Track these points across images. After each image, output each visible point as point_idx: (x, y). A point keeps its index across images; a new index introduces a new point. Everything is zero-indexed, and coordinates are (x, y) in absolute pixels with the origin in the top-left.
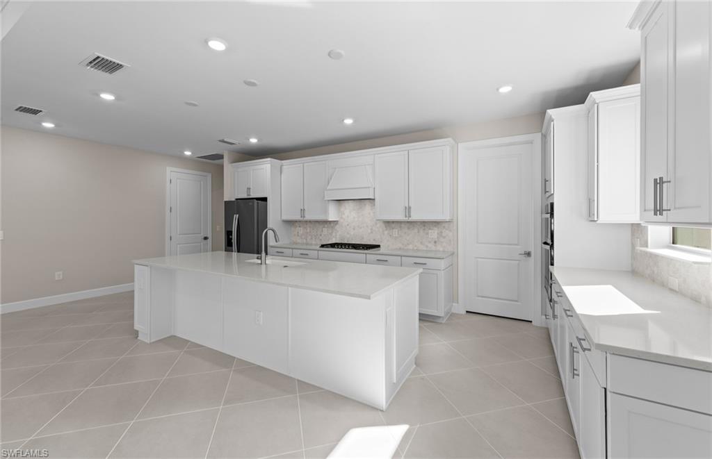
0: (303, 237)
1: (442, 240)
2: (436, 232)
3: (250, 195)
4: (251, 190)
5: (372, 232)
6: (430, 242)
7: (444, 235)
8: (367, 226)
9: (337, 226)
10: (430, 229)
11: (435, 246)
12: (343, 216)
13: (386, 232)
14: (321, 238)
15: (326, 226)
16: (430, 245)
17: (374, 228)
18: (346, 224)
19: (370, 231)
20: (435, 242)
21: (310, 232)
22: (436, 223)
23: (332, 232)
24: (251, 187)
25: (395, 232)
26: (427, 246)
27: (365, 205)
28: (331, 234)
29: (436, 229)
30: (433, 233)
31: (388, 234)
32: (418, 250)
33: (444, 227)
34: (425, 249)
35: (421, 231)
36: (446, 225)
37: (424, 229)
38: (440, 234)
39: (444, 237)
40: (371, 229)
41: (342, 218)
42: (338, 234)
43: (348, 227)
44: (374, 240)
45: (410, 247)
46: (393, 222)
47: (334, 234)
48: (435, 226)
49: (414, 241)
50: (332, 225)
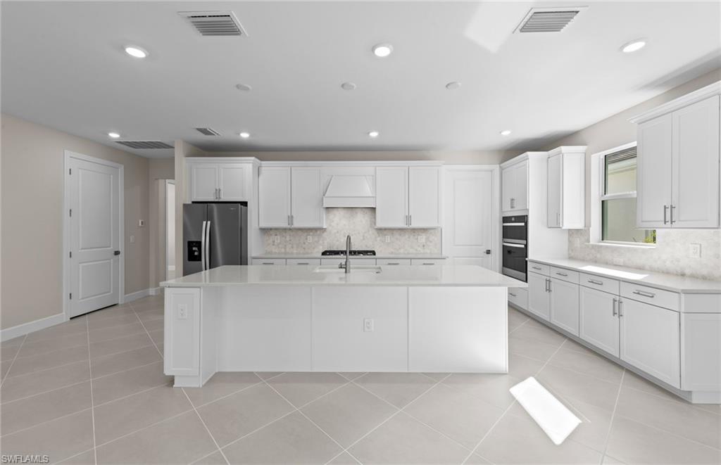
0: (280, 246)
1: (428, 243)
2: (424, 237)
3: (220, 198)
4: (222, 192)
5: (364, 239)
6: (419, 246)
7: (431, 239)
8: (359, 233)
9: (325, 233)
10: (419, 235)
11: (424, 249)
12: (333, 224)
13: (378, 239)
14: (304, 246)
15: (311, 234)
16: (419, 249)
17: (366, 235)
18: (336, 231)
19: (362, 238)
20: (424, 246)
21: (290, 240)
22: (424, 230)
23: (319, 241)
24: (222, 189)
25: (388, 238)
26: (416, 250)
27: (357, 213)
28: (318, 242)
29: (423, 234)
30: (422, 238)
31: (380, 240)
32: (408, 254)
33: (431, 233)
34: (415, 252)
35: (412, 237)
36: (432, 231)
37: (414, 236)
38: (427, 239)
39: (431, 242)
40: (364, 236)
41: (330, 225)
42: (325, 242)
43: (337, 235)
44: (366, 246)
45: (402, 251)
46: (385, 229)
47: (321, 242)
48: (423, 233)
49: (406, 245)
50: (318, 232)
